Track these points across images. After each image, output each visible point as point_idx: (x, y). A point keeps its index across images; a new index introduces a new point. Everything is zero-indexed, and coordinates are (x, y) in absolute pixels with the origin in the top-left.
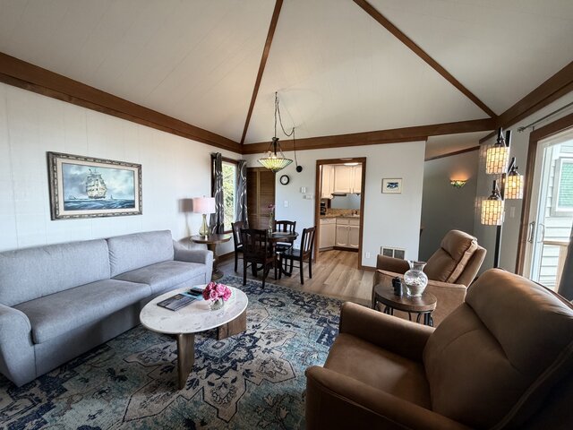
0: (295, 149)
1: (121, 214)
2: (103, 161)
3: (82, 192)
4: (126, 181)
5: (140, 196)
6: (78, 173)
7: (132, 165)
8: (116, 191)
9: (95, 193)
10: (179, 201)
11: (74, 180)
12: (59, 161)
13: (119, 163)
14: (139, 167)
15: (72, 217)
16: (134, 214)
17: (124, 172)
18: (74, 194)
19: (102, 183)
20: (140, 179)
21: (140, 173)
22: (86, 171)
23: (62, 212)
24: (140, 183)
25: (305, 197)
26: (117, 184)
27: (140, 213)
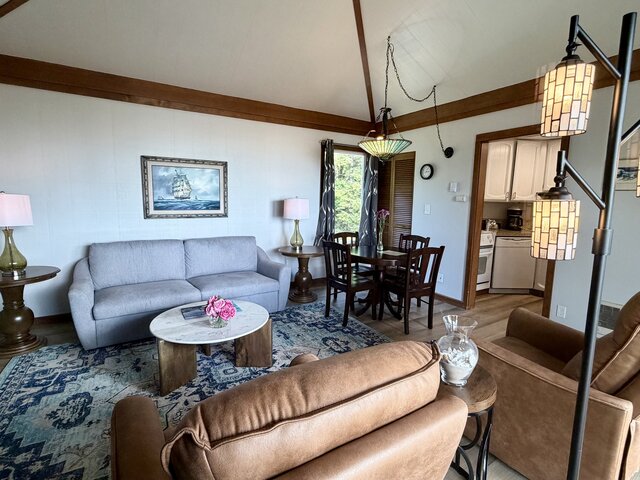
0: (437, 121)
1: (204, 216)
2: (187, 161)
3: (169, 193)
4: (211, 180)
5: (225, 197)
6: (166, 174)
7: (216, 163)
8: (200, 192)
9: (180, 194)
10: (274, 203)
11: (161, 181)
12: (150, 164)
13: (203, 162)
14: (225, 164)
15: (159, 217)
16: (218, 216)
17: (209, 171)
18: (162, 194)
19: (188, 183)
20: (225, 178)
21: (225, 172)
22: (172, 172)
23: (152, 211)
24: (225, 182)
25: (454, 199)
26: (203, 184)
27: (225, 215)
